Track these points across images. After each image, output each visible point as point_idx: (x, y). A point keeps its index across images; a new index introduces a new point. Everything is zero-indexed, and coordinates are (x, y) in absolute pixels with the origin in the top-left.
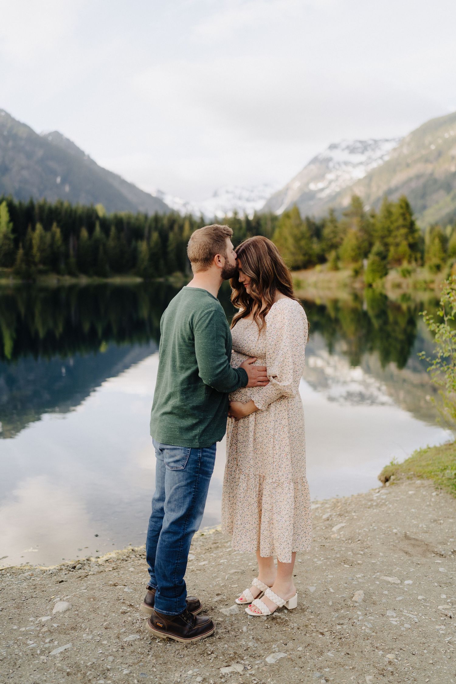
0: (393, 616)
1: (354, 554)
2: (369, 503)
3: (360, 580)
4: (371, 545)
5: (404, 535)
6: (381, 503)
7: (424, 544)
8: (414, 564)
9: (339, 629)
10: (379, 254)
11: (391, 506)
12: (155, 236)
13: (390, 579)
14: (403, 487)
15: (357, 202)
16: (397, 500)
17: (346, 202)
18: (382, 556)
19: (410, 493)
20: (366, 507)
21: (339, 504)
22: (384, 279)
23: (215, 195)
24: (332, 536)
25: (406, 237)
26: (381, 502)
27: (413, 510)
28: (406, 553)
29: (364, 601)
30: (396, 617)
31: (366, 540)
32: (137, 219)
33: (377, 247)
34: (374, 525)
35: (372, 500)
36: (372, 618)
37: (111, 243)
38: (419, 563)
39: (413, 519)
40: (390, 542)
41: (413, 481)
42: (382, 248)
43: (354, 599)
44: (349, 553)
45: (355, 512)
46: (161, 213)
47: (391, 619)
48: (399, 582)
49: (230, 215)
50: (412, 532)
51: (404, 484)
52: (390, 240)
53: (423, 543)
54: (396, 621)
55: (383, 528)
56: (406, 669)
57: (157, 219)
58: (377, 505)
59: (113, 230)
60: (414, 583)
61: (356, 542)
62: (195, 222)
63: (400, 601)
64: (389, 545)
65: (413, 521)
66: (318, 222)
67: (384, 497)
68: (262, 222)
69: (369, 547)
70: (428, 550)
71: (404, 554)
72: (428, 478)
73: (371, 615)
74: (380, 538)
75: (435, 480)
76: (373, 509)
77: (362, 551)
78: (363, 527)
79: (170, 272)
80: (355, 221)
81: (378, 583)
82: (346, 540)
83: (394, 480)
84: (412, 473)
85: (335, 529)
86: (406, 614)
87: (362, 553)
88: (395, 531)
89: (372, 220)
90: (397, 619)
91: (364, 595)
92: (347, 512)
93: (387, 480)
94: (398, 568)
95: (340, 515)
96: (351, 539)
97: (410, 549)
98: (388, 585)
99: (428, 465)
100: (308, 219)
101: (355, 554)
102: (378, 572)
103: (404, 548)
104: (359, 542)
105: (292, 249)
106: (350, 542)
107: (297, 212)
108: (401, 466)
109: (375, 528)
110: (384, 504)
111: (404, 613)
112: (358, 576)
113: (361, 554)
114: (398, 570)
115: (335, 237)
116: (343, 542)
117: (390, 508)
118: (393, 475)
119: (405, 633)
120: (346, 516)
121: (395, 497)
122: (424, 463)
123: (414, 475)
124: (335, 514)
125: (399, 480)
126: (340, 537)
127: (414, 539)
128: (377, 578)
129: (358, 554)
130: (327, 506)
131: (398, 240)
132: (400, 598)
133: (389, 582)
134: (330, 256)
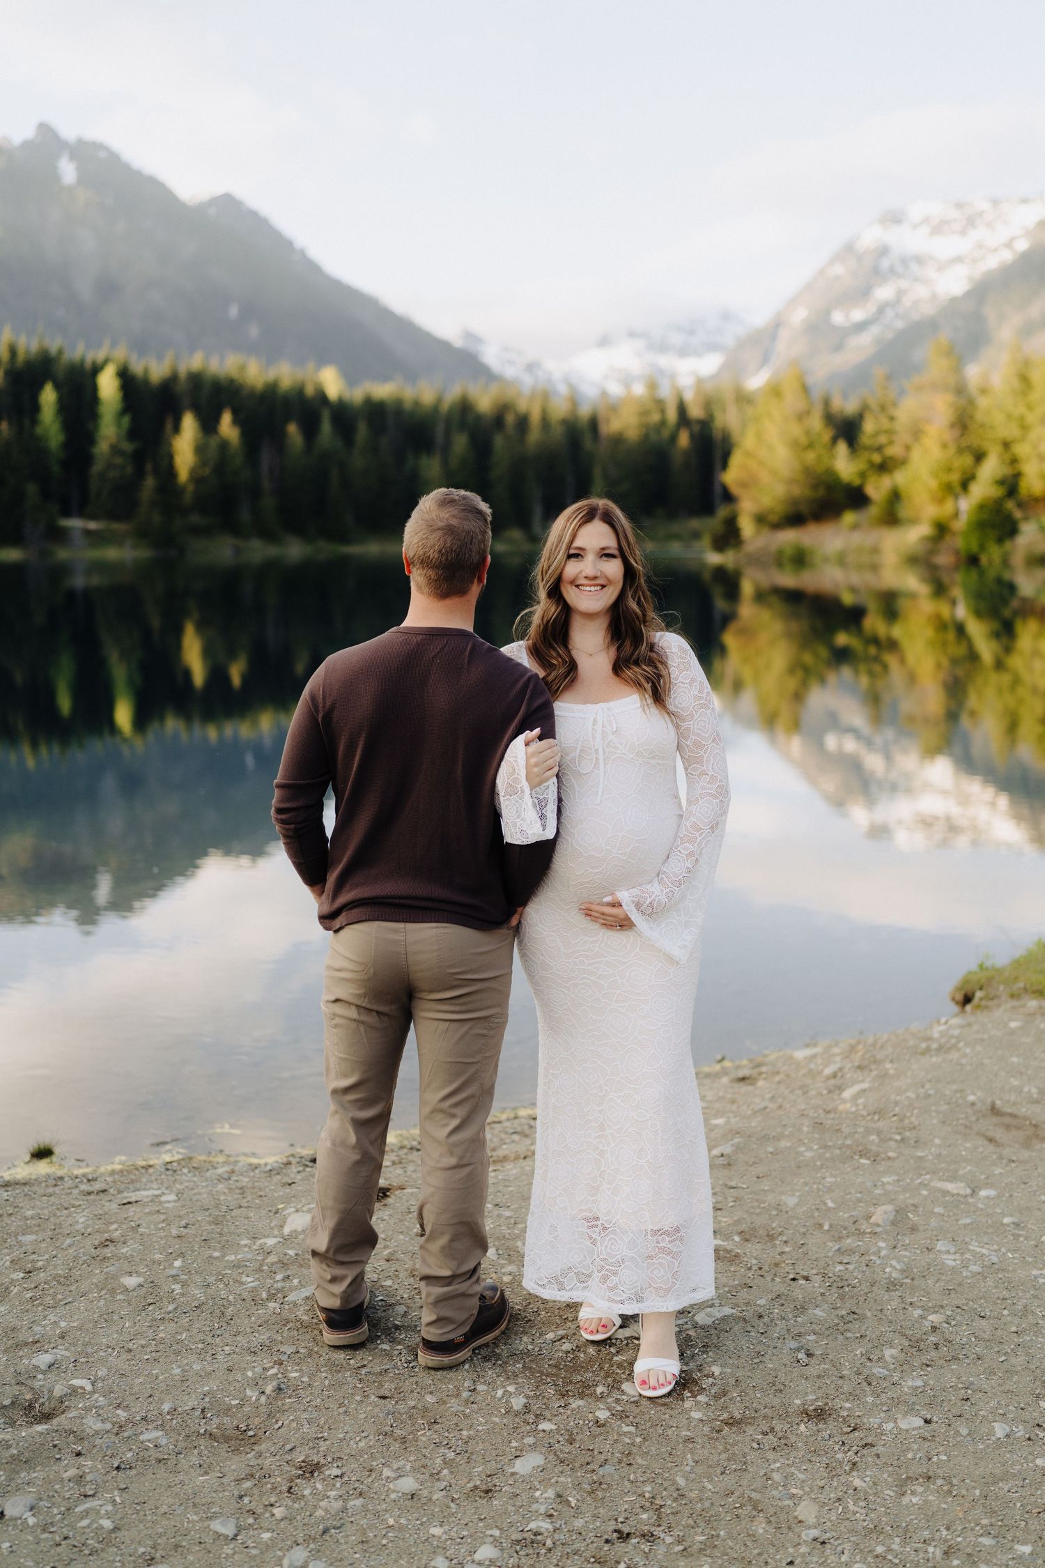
0: (949, 1251)
1: (881, 1140)
2: (924, 1045)
3: (889, 1188)
4: (919, 1125)
5: (989, 1107)
6: (948, 1046)
7: (1031, 1123)
8: (1004, 1161)
9: (840, 1271)
10: (996, 483)
11: (968, 1050)
12: (461, 442)
13: (950, 1186)
14: (998, 1014)
16: (982, 1040)
18: (940, 1145)
19: (1013, 1025)
20: (916, 1053)
21: (860, 1047)
22: (1008, 545)
23: (604, 342)
24: (841, 1107)
26: (948, 1042)
27: (1015, 1060)
28: (991, 1140)
29: (894, 1223)
30: (955, 1253)
31: (908, 1114)
32: (418, 403)
33: (993, 465)
34: (928, 1086)
35: (929, 1039)
36: (907, 1254)
37: (358, 461)
38: (1014, 1158)
39: (1011, 1076)
40: (958, 1119)
41: (1022, 1002)
42: (1004, 470)
43: (873, 1220)
44: (872, 1137)
45: (891, 1061)
47: (945, 1257)
48: (968, 1191)
49: (639, 390)
50: (1009, 1101)
51: (1003, 1007)
53: (1028, 1123)
54: (955, 1260)
55: (947, 1092)
56: (965, 1339)
57: (465, 403)
58: (939, 1049)
59: (362, 431)
60: (999, 1196)
61: (890, 1118)
63: (965, 1226)
64: (957, 1125)
65: (1012, 1080)
67: (957, 1032)
68: (717, 408)
69: (914, 1128)
70: (1037, 1137)
71: (986, 1142)
73: (905, 1249)
74: (938, 1112)
76: (931, 1056)
77: (899, 1134)
78: (906, 1091)
80: (941, 402)
81: (925, 1192)
82: (869, 1115)
83: (981, 999)
84: (1021, 985)
85: (847, 1094)
86: (976, 1249)
87: (898, 1137)
88: (971, 1098)
90: (957, 1256)
91: (894, 1213)
92: (875, 1062)
93: (967, 1000)
94: (969, 1168)
95: (860, 1068)
96: (880, 1112)
97: (999, 1134)
98: (945, 1196)
100: (826, 400)
101: (884, 1140)
102: (927, 1173)
103: (987, 1130)
104: (895, 1118)
105: (786, 471)
106: (876, 1117)
107: (800, 381)
108: (999, 971)
109: (931, 1092)
110: (954, 1047)
111: (971, 1247)
112: (885, 1180)
113: (896, 1141)
114: (970, 1171)
115: (890, 442)
116: (861, 1118)
117: (965, 1055)
118: (981, 989)
119: (969, 1281)
120: (871, 1071)
121: (978, 1032)
123: (1025, 989)
124: (849, 1065)
125: (992, 999)
126: (857, 1110)
127: (1011, 1115)
128: (925, 1185)
129: (890, 1139)
130: (836, 1050)
132: (968, 1221)
133: (946, 1193)
134: (877, 489)
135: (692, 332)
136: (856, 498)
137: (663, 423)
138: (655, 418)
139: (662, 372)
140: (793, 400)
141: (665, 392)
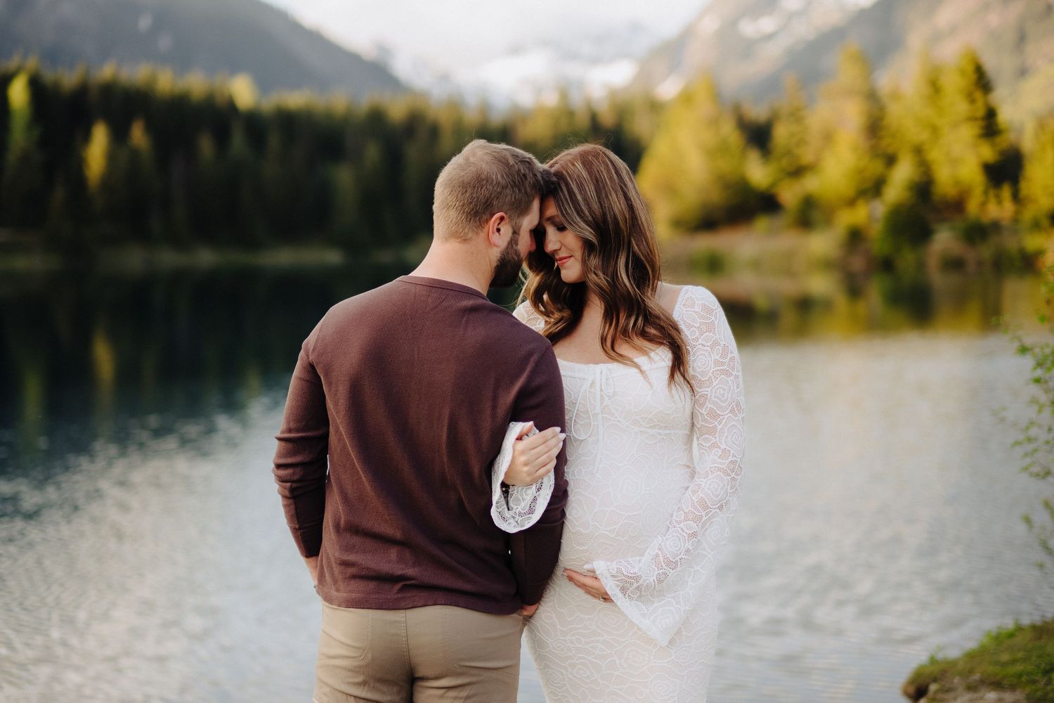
10: (909, 188)
12: (371, 152)
22: (922, 249)
23: (515, 50)
25: (975, 149)
37: (270, 169)
41: (979, 695)
42: (917, 176)
49: (551, 99)
51: (959, 700)
52: (935, 154)
72: (1013, 688)
75: (1028, 690)
83: (936, 692)
84: (977, 676)
93: (920, 693)
99: (1014, 662)
100: (737, 108)
107: (710, 90)
118: (935, 682)
122: (1005, 657)
123: (982, 682)
125: (947, 692)
131: (955, 152)
134: (789, 195)
136: (766, 203)
140: (704, 107)
141: (577, 101)
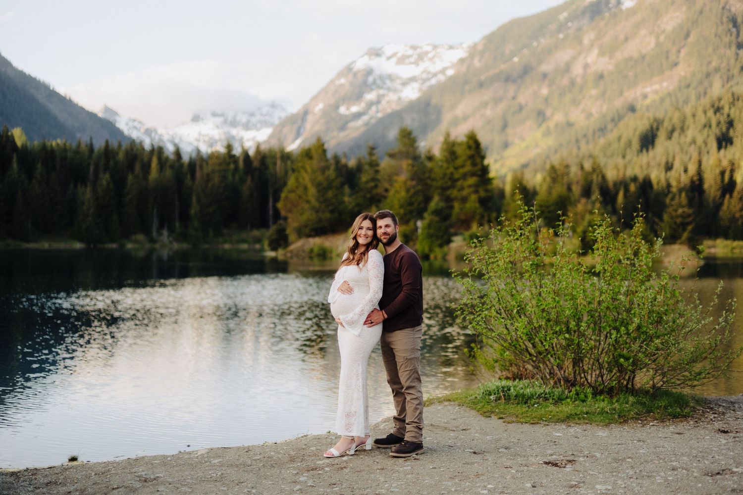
10: (437, 212)
12: (105, 178)
15: (408, 137)
17: (393, 134)
22: (445, 248)
25: (476, 188)
32: (77, 152)
33: (435, 202)
37: (36, 188)
42: (442, 204)
46: (114, 144)
49: (221, 149)
52: (454, 193)
57: (108, 153)
62: (167, 159)
66: (352, 163)
68: (269, 161)
79: (127, 235)
80: (405, 164)
89: (429, 165)
100: (337, 159)
105: (315, 203)
107: (321, 148)
115: (376, 186)
131: (465, 193)
135: (252, 115)
137: (236, 169)
138: (232, 166)
139: (233, 137)
141: (237, 151)
